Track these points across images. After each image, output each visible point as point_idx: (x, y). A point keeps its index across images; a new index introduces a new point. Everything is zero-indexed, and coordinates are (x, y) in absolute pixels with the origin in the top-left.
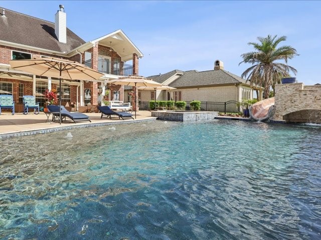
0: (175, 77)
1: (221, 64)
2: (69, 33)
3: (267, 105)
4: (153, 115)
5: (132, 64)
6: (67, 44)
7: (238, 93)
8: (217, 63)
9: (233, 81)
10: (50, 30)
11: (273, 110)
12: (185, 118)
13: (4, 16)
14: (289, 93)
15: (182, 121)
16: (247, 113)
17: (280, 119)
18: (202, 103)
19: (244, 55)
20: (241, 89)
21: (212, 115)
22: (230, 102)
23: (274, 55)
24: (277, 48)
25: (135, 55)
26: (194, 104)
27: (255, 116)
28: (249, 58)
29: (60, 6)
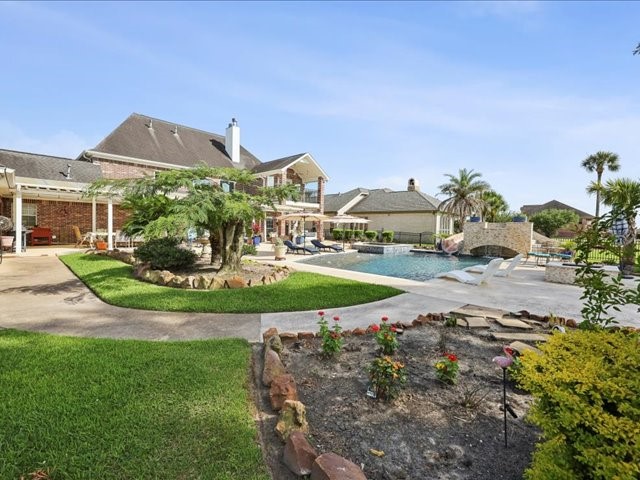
0: (359, 198)
1: (416, 183)
2: (243, 151)
3: (458, 238)
4: (353, 248)
5: (317, 189)
6: (241, 163)
7: (435, 220)
8: (412, 182)
9: (430, 208)
10: (220, 146)
11: (462, 245)
12: (385, 252)
13: (176, 135)
14: (475, 230)
15: (382, 253)
16: (439, 246)
17: (468, 253)
18: (396, 233)
19: (441, 187)
20: (438, 217)
21: (407, 248)
22: (425, 233)
23: (470, 188)
24: (472, 182)
25: (320, 178)
26: (386, 235)
27: (446, 250)
28: (446, 189)
29: (233, 120)
